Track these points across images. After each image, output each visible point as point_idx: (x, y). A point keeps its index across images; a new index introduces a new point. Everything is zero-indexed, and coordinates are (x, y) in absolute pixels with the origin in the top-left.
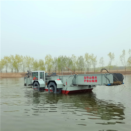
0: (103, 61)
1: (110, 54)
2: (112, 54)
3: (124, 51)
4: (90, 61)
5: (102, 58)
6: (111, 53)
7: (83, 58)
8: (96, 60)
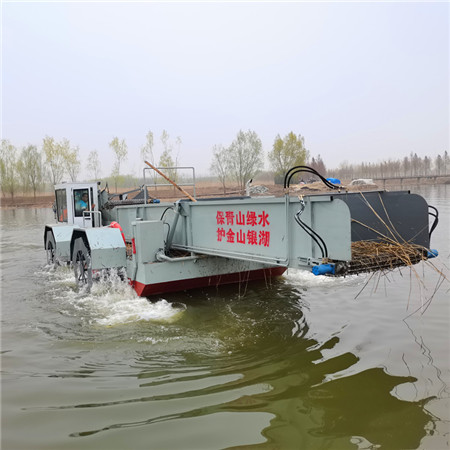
0: (96, 163)
1: (115, 143)
2: (120, 142)
3: (151, 135)
4: (58, 160)
5: (94, 154)
6: (117, 139)
7: (38, 151)
8: (78, 159)
